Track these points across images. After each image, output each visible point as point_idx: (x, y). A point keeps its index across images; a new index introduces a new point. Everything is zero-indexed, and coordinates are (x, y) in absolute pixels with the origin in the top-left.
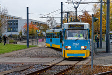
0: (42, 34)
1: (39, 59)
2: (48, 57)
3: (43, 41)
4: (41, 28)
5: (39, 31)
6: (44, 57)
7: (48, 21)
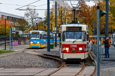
0: (17, 33)
1: (18, 69)
2: (31, 67)
3: (20, 44)
4: (17, 24)
5: (14, 29)
6: (25, 67)
7: (27, 15)
